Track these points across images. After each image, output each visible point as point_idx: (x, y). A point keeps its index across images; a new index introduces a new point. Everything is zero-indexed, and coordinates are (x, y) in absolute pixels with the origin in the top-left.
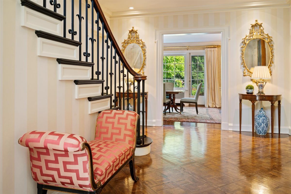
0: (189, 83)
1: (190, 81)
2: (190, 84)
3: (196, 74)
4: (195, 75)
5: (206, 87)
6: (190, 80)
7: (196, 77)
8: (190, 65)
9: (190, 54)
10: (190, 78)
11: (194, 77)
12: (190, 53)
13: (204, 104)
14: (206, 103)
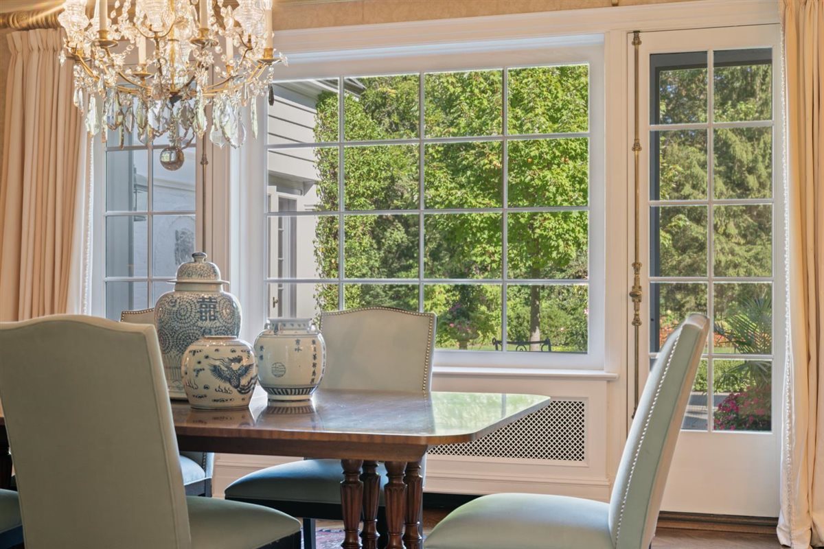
0: (625, 309)
1: (635, 296)
2: (637, 322)
3: (737, 248)
4: (732, 252)
5: (789, 353)
6: (637, 287)
7: (736, 266)
8: (637, 147)
9: (637, 42)
10: (636, 266)
11: (727, 268)
12: (636, 32)
13: (774, 516)
14: (784, 507)
